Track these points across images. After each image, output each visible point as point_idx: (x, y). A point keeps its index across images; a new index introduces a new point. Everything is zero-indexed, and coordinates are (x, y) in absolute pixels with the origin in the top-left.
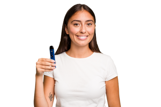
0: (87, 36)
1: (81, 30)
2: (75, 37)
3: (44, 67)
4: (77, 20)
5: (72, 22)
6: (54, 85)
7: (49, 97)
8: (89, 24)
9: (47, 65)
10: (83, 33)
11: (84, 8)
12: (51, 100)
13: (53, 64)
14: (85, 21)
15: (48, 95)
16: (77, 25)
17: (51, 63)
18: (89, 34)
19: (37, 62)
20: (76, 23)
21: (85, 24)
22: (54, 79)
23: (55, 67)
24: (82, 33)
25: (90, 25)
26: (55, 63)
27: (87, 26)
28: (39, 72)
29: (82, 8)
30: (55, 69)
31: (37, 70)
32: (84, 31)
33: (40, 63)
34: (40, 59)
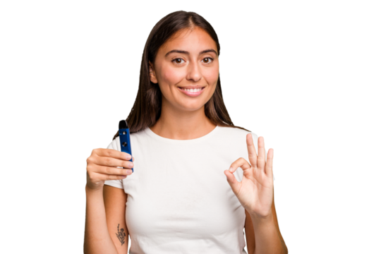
0: (203, 88)
1: (190, 73)
2: (176, 91)
3: (105, 169)
4: (179, 49)
5: (168, 54)
7: (118, 236)
8: (207, 58)
9: (113, 165)
10: (195, 80)
11: (196, 23)
12: (123, 243)
13: (127, 164)
14: (198, 53)
15: (115, 231)
16: (179, 62)
17: (121, 161)
18: (208, 83)
19: (89, 158)
20: (178, 57)
21: (198, 59)
22: (123, 190)
23: (132, 169)
24: (192, 80)
25: (210, 60)
26: (131, 160)
27: (203, 65)
28: (94, 181)
29: (191, 22)
30: (130, 174)
31: (89, 176)
32: (196, 76)
33: (96, 161)
34: (95, 150)
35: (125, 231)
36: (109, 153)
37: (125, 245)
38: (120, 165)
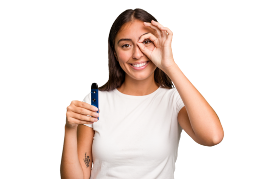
0: (148, 62)
3: (78, 116)
6: (93, 139)
7: (85, 161)
9: (84, 113)
12: (88, 166)
13: (95, 114)
15: (83, 157)
17: (90, 112)
19: (69, 107)
22: (92, 129)
23: (98, 118)
26: (98, 112)
28: (70, 123)
31: (67, 119)
32: (138, 55)
33: (73, 110)
34: (74, 102)
35: (90, 158)
36: (83, 105)
37: (89, 168)
38: (90, 114)
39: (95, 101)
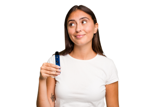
3: (48, 72)
6: (55, 85)
7: (51, 98)
9: (52, 70)
12: (53, 101)
13: (58, 70)
15: (50, 96)
19: (42, 67)
22: (55, 79)
23: (60, 72)
26: (60, 69)
28: (43, 77)
30: (59, 74)
33: (45, 69)
35: (54, 96)
36: (51, 65)
37: (54, 102)
38: (55, 70)
39: (58, 62)
